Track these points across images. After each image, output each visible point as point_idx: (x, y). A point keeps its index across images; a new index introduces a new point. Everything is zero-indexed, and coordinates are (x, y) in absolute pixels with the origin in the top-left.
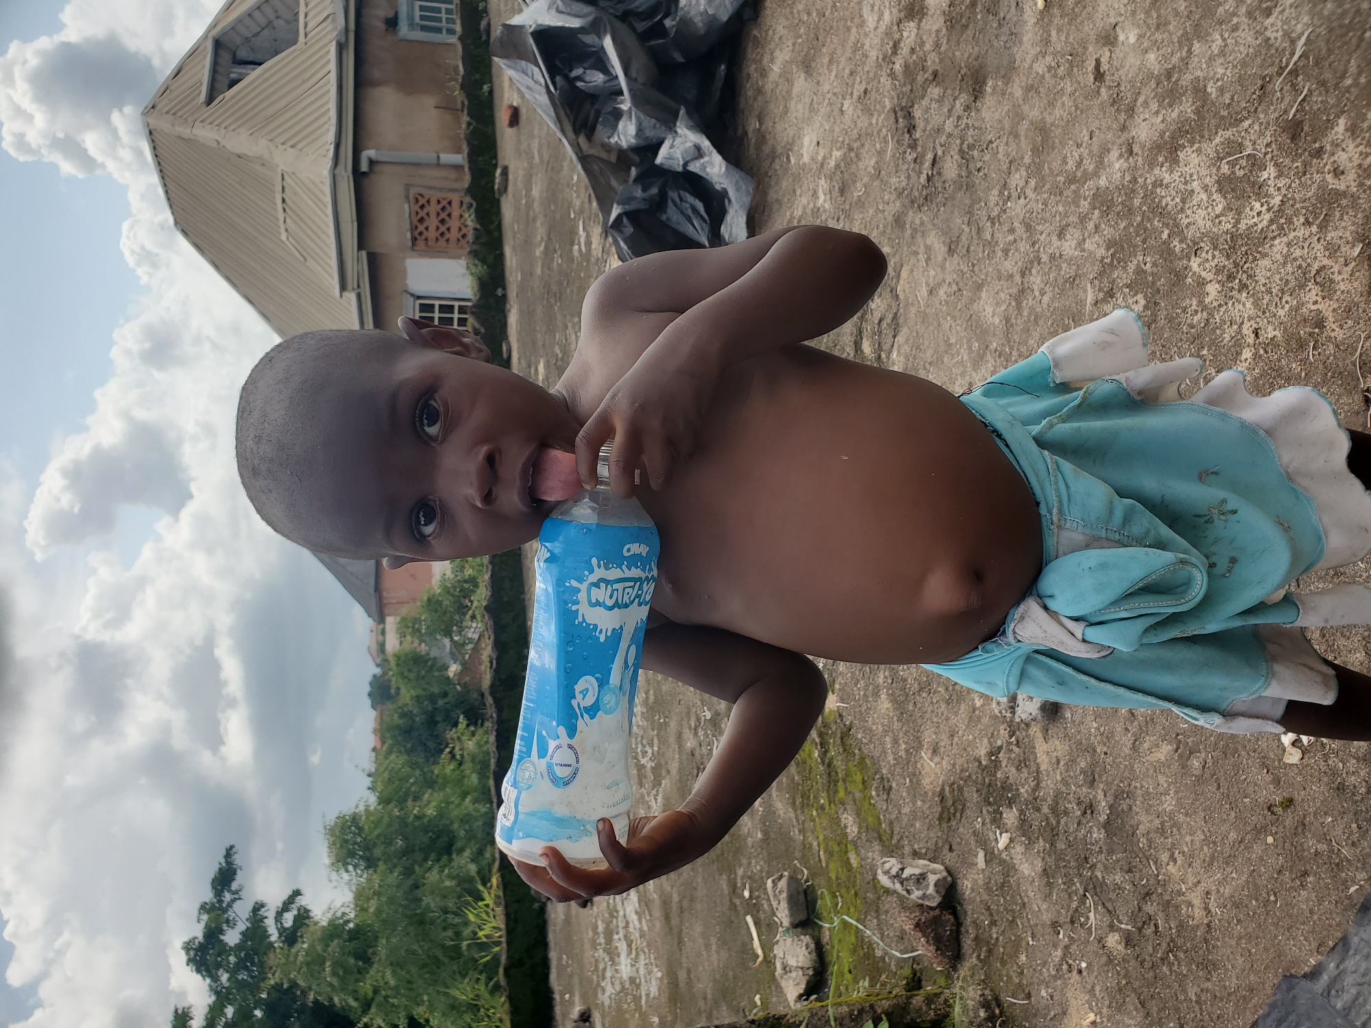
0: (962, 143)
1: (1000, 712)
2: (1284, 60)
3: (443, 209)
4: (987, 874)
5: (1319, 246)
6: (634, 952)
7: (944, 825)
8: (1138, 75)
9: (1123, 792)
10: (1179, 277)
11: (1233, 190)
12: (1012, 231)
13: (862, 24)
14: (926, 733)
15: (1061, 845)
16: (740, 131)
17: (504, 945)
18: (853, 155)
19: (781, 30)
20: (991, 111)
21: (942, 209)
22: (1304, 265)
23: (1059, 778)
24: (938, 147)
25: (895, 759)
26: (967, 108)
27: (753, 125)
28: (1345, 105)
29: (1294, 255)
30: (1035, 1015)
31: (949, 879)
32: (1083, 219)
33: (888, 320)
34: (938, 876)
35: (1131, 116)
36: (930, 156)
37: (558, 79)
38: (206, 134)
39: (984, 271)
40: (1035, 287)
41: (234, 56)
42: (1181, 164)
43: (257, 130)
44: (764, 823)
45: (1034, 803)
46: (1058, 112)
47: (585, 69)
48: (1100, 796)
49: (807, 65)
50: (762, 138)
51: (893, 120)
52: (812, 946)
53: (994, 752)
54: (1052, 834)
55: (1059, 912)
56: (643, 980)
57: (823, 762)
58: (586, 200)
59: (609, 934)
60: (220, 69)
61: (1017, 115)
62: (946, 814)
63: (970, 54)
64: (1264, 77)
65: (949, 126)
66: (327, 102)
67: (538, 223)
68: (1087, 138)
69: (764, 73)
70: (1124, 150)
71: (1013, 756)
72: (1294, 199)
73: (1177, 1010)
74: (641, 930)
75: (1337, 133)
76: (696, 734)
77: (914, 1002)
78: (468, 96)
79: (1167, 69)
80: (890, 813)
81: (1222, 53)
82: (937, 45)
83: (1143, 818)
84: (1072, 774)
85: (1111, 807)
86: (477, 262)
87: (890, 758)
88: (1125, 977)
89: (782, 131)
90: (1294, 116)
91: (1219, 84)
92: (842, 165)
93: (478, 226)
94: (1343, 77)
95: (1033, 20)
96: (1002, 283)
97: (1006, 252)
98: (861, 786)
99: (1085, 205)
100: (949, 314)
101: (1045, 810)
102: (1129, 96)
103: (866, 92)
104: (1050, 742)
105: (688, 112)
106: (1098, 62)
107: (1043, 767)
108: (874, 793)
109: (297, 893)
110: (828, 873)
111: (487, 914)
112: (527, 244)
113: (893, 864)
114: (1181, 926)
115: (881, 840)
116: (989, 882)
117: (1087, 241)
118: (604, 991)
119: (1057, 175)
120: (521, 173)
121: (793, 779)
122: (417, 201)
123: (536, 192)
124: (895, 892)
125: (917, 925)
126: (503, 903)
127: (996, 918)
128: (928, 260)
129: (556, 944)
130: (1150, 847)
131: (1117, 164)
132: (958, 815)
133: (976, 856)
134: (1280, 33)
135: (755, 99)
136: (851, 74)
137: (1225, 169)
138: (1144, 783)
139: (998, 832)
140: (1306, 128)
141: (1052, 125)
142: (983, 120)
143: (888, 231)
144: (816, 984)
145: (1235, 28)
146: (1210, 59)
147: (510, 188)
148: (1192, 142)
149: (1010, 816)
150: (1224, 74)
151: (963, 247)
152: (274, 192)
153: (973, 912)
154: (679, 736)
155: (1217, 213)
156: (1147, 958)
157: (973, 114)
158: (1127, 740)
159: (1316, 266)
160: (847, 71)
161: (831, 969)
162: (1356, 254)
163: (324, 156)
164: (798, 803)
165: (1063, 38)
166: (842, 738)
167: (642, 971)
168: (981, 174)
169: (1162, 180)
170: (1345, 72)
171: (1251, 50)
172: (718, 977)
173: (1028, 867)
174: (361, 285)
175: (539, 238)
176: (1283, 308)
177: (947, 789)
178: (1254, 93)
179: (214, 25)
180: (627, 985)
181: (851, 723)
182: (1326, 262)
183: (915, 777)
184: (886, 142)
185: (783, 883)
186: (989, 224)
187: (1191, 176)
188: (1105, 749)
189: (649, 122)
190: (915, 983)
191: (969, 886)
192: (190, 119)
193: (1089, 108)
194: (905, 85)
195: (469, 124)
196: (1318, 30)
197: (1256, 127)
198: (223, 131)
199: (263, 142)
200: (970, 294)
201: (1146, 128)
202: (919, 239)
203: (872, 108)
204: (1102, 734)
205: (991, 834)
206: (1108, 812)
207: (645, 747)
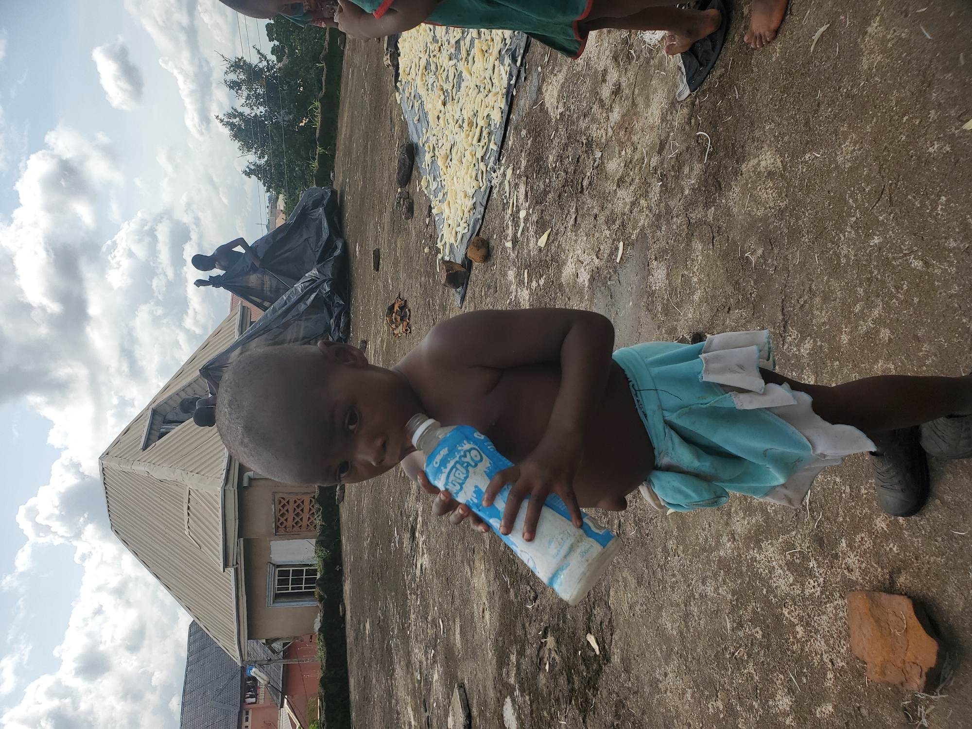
3: (298, 506)
10: (778, 619)
11: (796, 571)
12: (674, 575)
21: (629, 555)
28: (843, 532)
32: (715, 575)
33: (606, 623)
35: (730, 518)
39: (661, 599)
42: (764, 550)
67: (367, 525)
68: (707, 526)
70: (730, 537)
72: (831, 581)
75: (843, 547)
93: (324, 523)
94: (837, 516)
99: (714, 567)
112: (358, 538)
117: (720, 588)
119: (695, 545)
122: (280, 502)
128: (625, 586)
131: (728, 544)
137: (788, 557)
140: (825, 541)
148: (767, 539)
151: (646, 582)
155: (791, 582)
169: (756, 558)
174: (239, 562)
175: (367, 535)
178: (793, 517)
186: (659, 569)
187: (771, 558)
196: (818, 489)
197: (799, 536)
202: (618, 572)
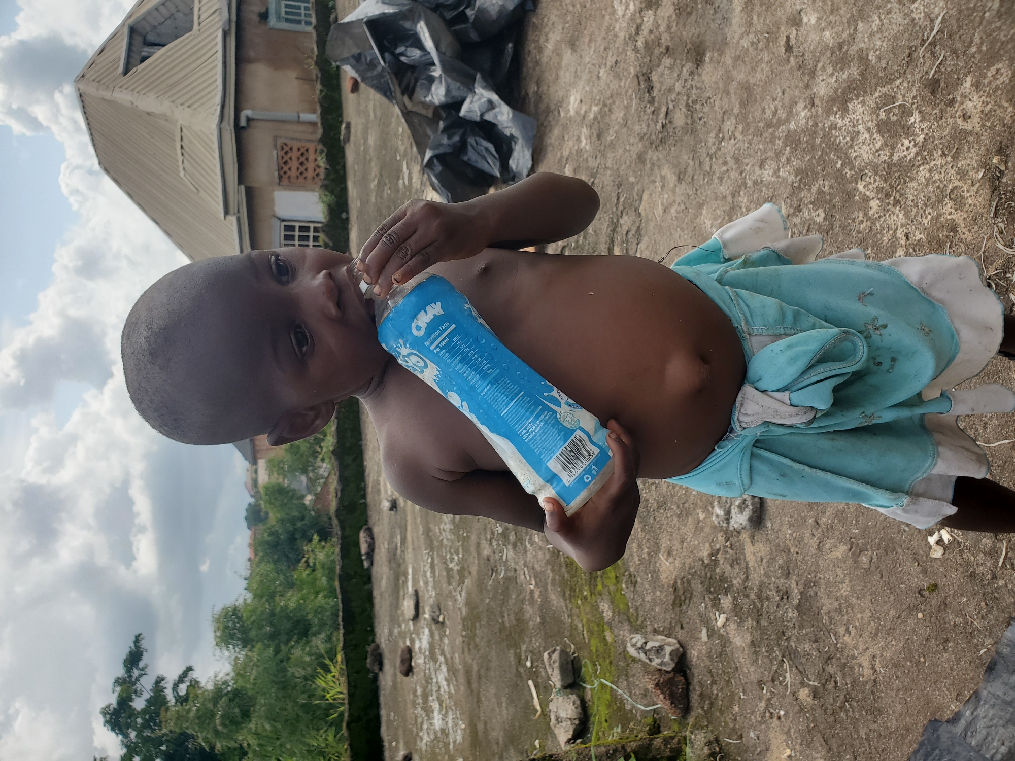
0: (688, 99)
1: (719, 523)
2: (925, 34)
3: (302, 154)
4: (709, 645)
5: (952, 172)
6: (444, 709)
7: (677, 609)
8: (817, 47)
9: (811, 582)
10: (849, 195)
11: (888, 131)
12: (725, 163)
13: (614, 12)
14: (663, 540)
15: (764, 623)
16: (523, 93)
17: (347, 706)
18: (606, 109)
19: (553, 18)
20: (709, 75)
21: (673, 148)
22: (942, 186)
23: (762, 572)
24: (670, 102)
25: (639, 560)
26: (692, 73)
27: (533, 88)
28: (971, 67)
29: (934, 179)
30: (746, 752)
31: (681, 650)
32: (778, 154)
33: (633, 232)
34: (672, 648)
35: (813, 78)
36: (664, 109)
37: (387, 55)
38: (123, 97)
39: (705, 194)
40: (743, 205)
41: (145, 39)
42: (850, 112)
43: (162, 94)
44: (541, 610)
45: (744, 591)
46: (758, 76)
47: (406, 47)
48: (794, 585)
49: (573, 44)
50: (539, 97)
51: (636, 83)
52: (578, 702)
53: (714, 553)
54: (758, 614)
55: (763, 673)
56: (451, 730)
58: (409, 146)
59: (425, 696)
60: (134, 49)
61: (729, 79)
62: (678, 600)
63: (694, 34)
64: (911, 47)
65: (678, 87)
66: (216, 74)
67: (373, 164)
68: (780, 94)
69: (540, 50)
70: (808, 103)
71: (728, 556)
72: (933, 137)
73: (852, 746)
74: (449, 693)
75: (965, 88)
76: (491, 544)
77: (655, 743)
78: (321, 70)
79: (839, 43)
80: (636, 601)
81: (880, 30)
82: (669, 28)
83: (825, 601)
84: (772, 569)
85: (801, 593)
86: (327, 193)
87: (636, 559)
88: (812, 721)
89: (555, 92)
90: (933, 75)
91: (878, 53)
92: (599, 117)
93: (328, 167)
94: (969, 46)
95: (739, 9)
96: (718, 202)
97: (721, 179)
98: (614, 581)
99: (779, 143)
100: (678, 227)
101: (753, 596)
102: (811, 63)
103: (616, 63)
104: (756, 545)
105: (483, 77)
106: (788, 38)
107: (751, 564)
108: (624, 586)
109: (190, 669)
110: (590, 647)
111: (334, 683)
112: (364, 180)
113: (638, 639)
114: (854, 682)
115: (629, 621)
116: (711, 652)
117: (781, 170)
118: (422, 739)
119: (759, 122)
120: (360, 127)
121: (564, 577)
122: (282, 148)
123: (371, 141)
124: (640, 660)
125: (657, 685)
126: (346, 674)
127: (716, 679)
128: (663, 187)
129: (386, 704)
130: (831, 623)
131: (802, 113)
132: (687, 601)
133: (700, 632)
134: (922, 15)
135: (534, 69)
136: (605, 49)
137: (883, 115)
138: (826, 575)
139: (717, 614)
140: (942, 85)
141: (754, 85)
142: (703, 82)
143: (633, 166)
144: (581, 731)
145: (889, 12)
146: (871, 35)
147: (352, 138)
148: (858, 97)
149: (726, 602)
150: (882, 45)
151: (689, 176)
152: (175, 141)
153: (699, 675)
154: (478, 545)
155: (877, 147)
156: (829, 707)
157: (696, 77)
158: (814, 543)
159: (950, 187)
160: (602, 48)
161: (592, 719)
162: (980, 177)
163: (213, 114)
164: (567, 595)
165: (762, 21)
167: (450, 724)
168: (702, 122)
169: (836, 125)
170: (971, 42)
171: (901, 28)
172: (507, 727)
173: (740, 640)
174: (240, 210)
175: (373, 175)
176: (926, 218)
177: (679, 582)
178: (904, 60)
179: (129, 16)
180: (439, 735)
182: (957, 183)
183: (655, 573)
184: (632, 100)
185: (556, 656)
186: (708, 159)
187: (858, 121)
188: (797, 550)
189: (455, 85)
190: (655, 729)
191: (696, 655)
192: (111, 86)
193: (782, 71)
194: (645, 57)
195: (321, 91)
196: (951, 12)
197: (905, 85)
198: (136, 95)
199: (167, 103)
200: (694, 211)
201: (823, 87)
202: (656, 171)
203: (621, 75)
204: (794, 539)
205: (712, 615)
206: (799, 597)
207: (452, 554)
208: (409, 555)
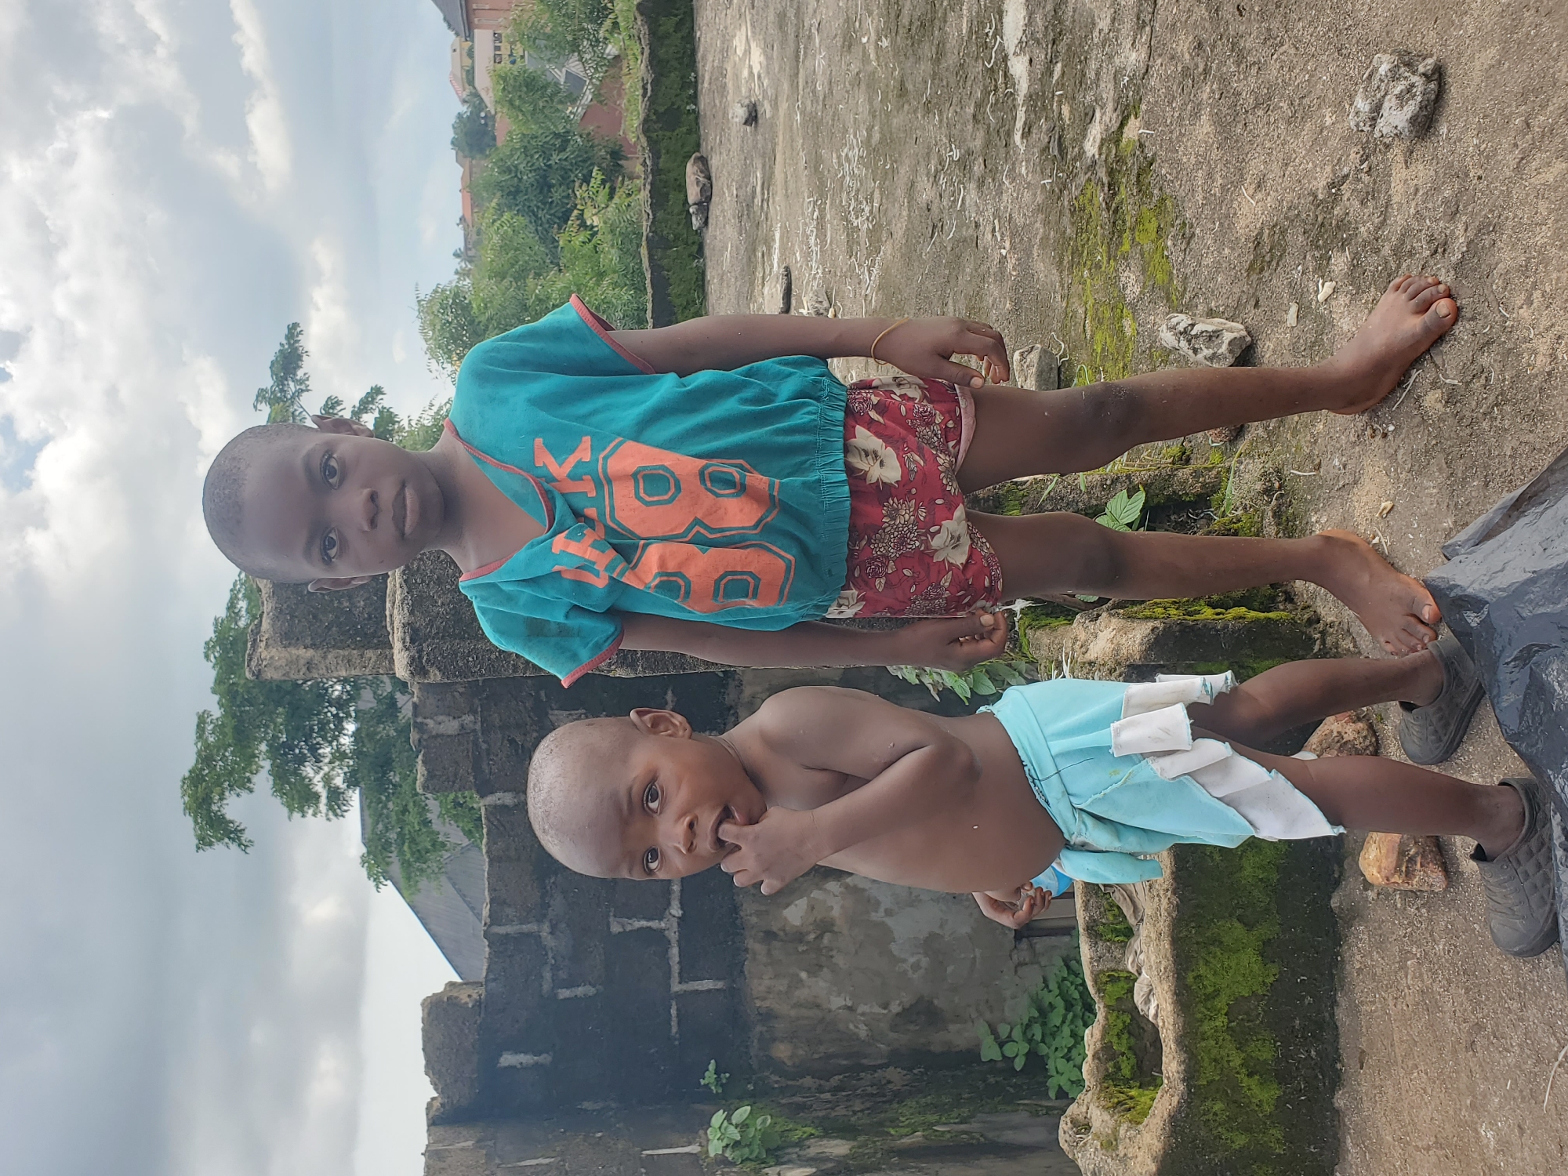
1: (1357, 125)
4: (1296, 332)
7: (1254, 277)
9: (1490, 224)
14: (1252, 163)
23: (1412, 211)
25: (1204, 198)
31: (1248, 338)
34: (1235, 334)
44: (1015, 290)
45: (1373, 244)
48: (1460, 231)
53: (1335, 184)
57: (1108, 209)
62: (1259, 262)
71: (1360, 186)
76: (936, 181)
77: (1180, 474)
80: (1185, 267)
83: (1506, 254)
84: (1430, 205)
85: (1469, 243)
87: (1199, 197)
88: (1436, 437)
98: (1154, 236)
101: (1386, 250)
104: (1412, 167)
107: (1395, 199)
108: (1169, 243)
109: (378, 391)
110: (1092, 345)
113: (1181, 320)
114: (1517, 376)
115: (1168, 299)
116: (1297, 342)
121: (1064, 232)
130: (1505, 289)
132: (1274, 263)
133: (1287, 311)
138: (1519, 212)
139: (1321, 281)
149: (1340, 262)
154: (912, 185)
156: (1468, 415)
158: (1512, 160)
164: (1065, 262)
166: (1139, 175)
173: (1349, 321)
177: (1266, 232)
181: (1155, 154)
183: (1228, 221)
185: (1033, 357)
188: (1480, 172)
190: (1183, 462)
204: (1481, 154)
205: (1311, 284)
206: (1465, 249)
207: (861, 203)
208: (777, 206)
